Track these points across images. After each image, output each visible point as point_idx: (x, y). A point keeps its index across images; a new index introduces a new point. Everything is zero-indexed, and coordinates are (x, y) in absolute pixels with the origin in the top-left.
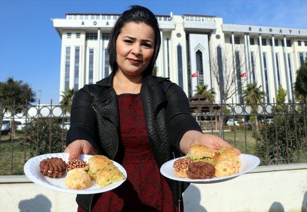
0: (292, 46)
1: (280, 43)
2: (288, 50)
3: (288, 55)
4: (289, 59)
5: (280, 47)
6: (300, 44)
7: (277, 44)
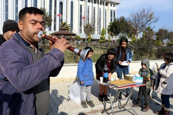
0: (108, 6)
1: (102, 3)
2: (106, 7)
3: (106, 10)
4: (106, 12)
5: (102, 5)
6: (111, 6)
7: (101, 4)
